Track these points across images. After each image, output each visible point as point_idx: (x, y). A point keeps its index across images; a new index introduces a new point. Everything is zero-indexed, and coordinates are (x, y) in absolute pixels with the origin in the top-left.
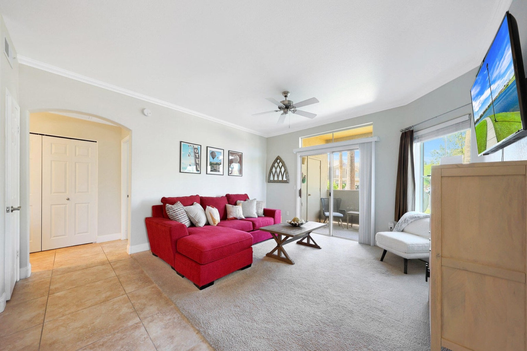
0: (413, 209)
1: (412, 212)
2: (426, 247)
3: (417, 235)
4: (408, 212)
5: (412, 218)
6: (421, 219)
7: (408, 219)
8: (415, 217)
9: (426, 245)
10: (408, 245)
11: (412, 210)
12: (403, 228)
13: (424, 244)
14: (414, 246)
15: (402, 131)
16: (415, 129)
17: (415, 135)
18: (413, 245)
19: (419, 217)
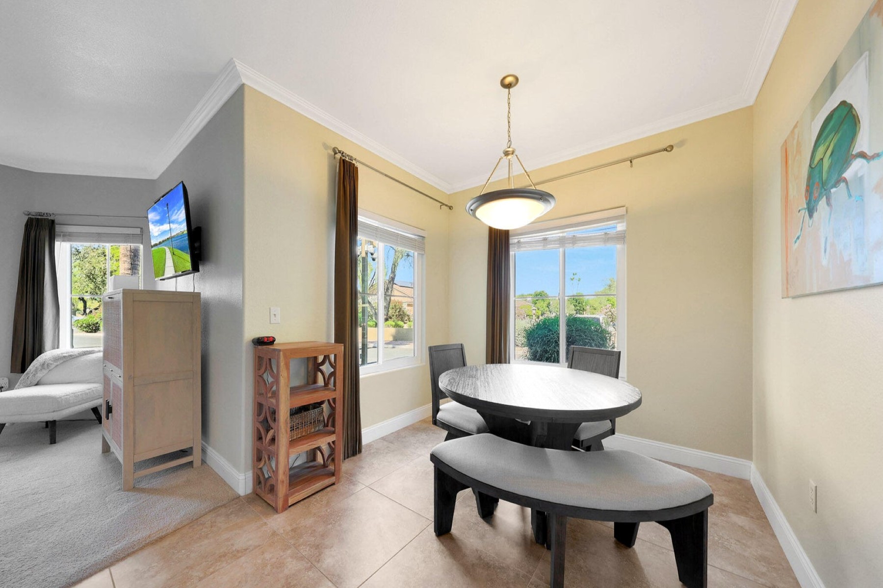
0: (56, 345)
1: (54, 350)
2: (87, 394)
3: (68, 383)
4: (46, 352)
5: (57, 359)
6: (74, 358)
7: (50, 362)
8: (64, 357)
9: (88, 391)
10: (58, 398)
11: (54, 348)
12: (38, 380)
13: (84, 391)
14: (68, 397)
15: (29, 215)
16: (57, 219)
17: (58, 228)
18: (66, 397)
19: (71, 356)
